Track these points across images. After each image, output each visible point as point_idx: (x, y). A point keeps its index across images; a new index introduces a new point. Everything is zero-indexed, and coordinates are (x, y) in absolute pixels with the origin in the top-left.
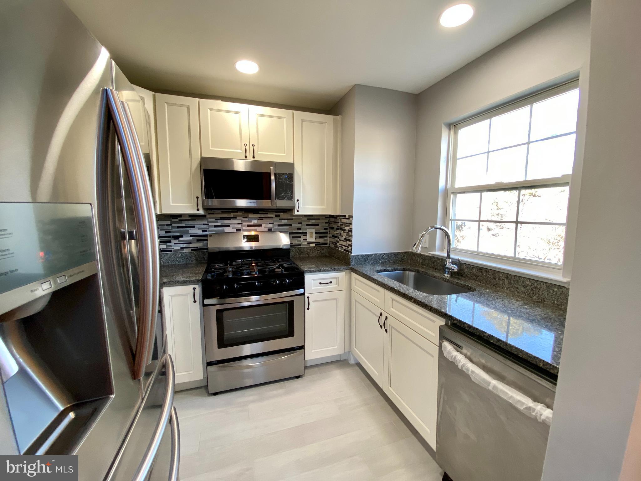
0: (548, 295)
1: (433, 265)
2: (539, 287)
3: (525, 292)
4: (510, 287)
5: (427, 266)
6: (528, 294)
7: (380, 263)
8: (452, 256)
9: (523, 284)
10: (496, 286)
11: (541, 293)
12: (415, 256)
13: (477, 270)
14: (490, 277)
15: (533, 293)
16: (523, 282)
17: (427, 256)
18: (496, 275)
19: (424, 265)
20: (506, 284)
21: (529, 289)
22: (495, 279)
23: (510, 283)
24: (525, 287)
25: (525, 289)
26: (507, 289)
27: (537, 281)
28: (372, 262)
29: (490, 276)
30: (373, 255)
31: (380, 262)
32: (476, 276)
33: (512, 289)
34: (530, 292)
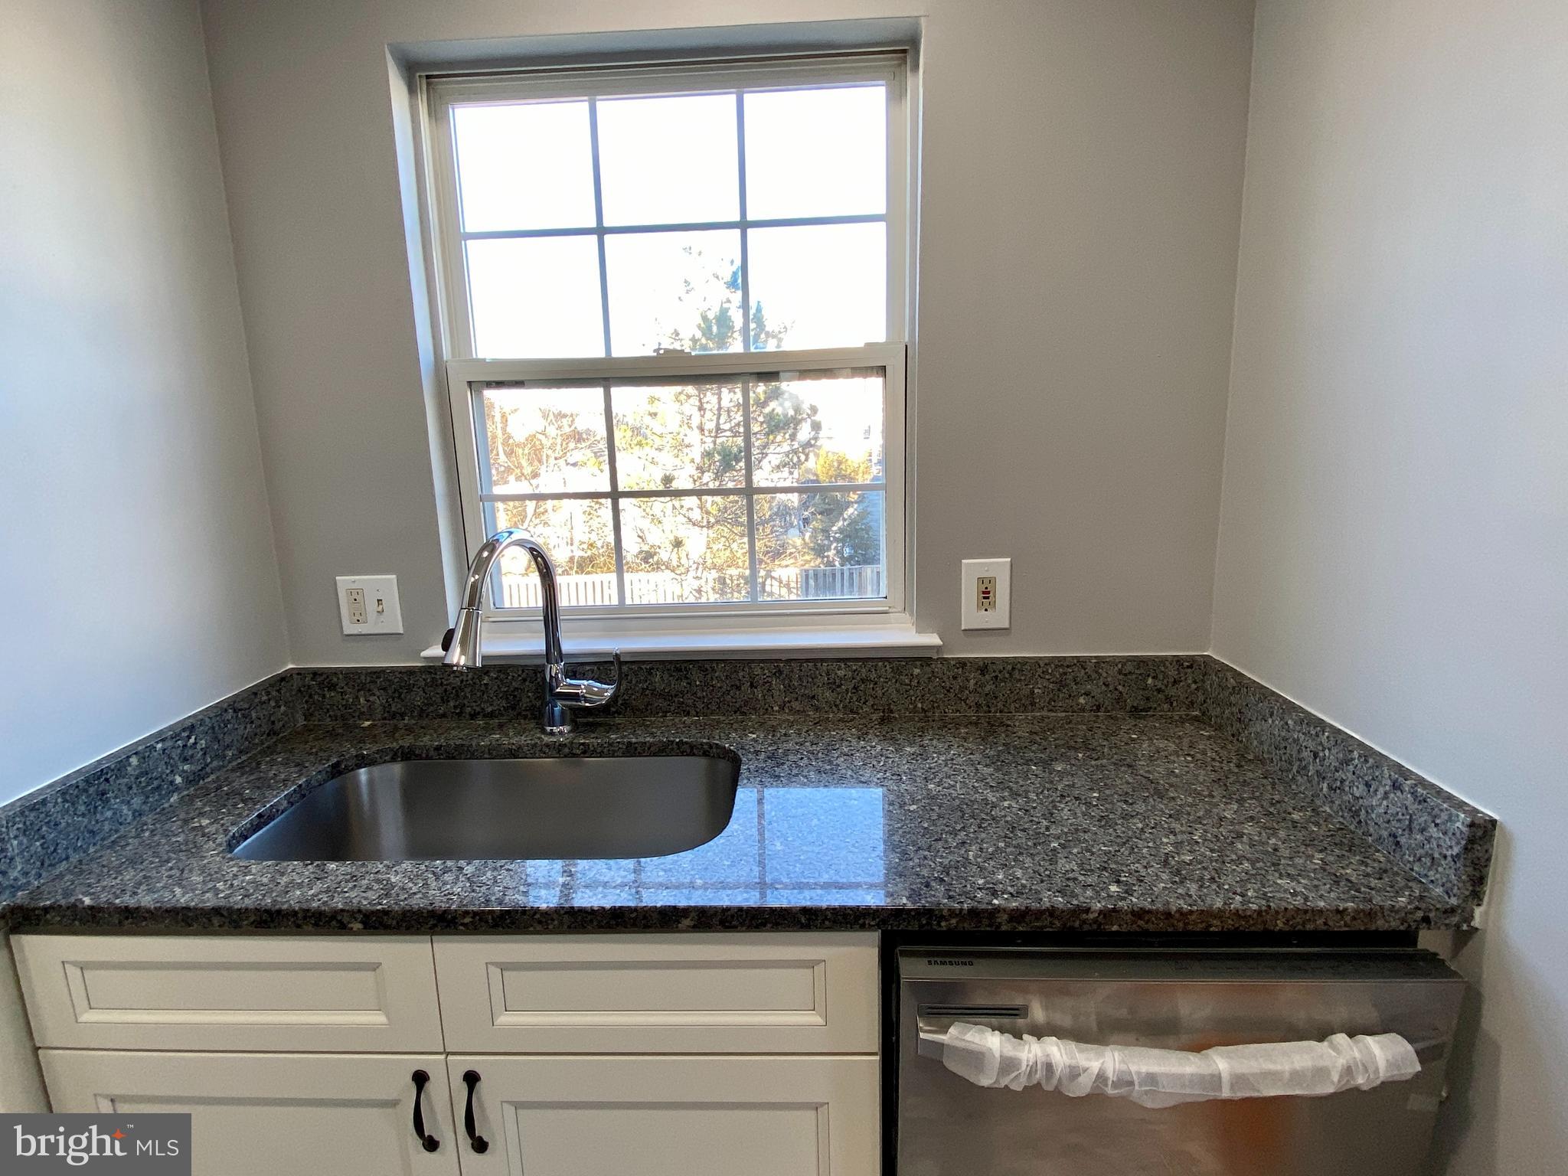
0: (898, 691)
1: (452, 704)
2: (873, 676)
3: (838, 702)
4: (789, 702)
5: (422, 713)
6: (845, 707)
7: (177, 789)
8: (568, 646)
9: (828, 679)
10: (744, 709)
11: (880, 693)
12: (332, 687)
13: (666, 676)
14: (721, 688)
15: (859, 700)
16: (828, 674)
17: (411, 671)
18: (741, 674)
19: (402, 715)
20: (776, 693)
21: (847, 690)
22: (738, 688)
23: (789, 689)
24: (834, 685)
25: (835, 695)
26: (782, 708)
27: (865, 660)
28: (137, 802)
29: (719, 685)
30: (134, 761)
31: (178, 780)
32: (668, 697)
33: (796, 705)
34: (851, 698)
